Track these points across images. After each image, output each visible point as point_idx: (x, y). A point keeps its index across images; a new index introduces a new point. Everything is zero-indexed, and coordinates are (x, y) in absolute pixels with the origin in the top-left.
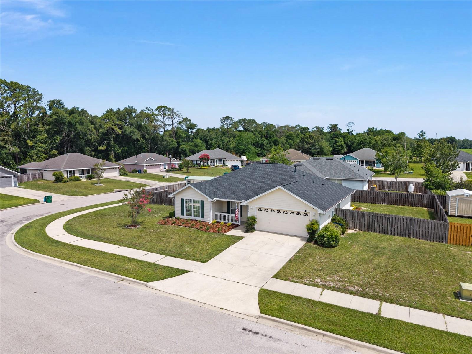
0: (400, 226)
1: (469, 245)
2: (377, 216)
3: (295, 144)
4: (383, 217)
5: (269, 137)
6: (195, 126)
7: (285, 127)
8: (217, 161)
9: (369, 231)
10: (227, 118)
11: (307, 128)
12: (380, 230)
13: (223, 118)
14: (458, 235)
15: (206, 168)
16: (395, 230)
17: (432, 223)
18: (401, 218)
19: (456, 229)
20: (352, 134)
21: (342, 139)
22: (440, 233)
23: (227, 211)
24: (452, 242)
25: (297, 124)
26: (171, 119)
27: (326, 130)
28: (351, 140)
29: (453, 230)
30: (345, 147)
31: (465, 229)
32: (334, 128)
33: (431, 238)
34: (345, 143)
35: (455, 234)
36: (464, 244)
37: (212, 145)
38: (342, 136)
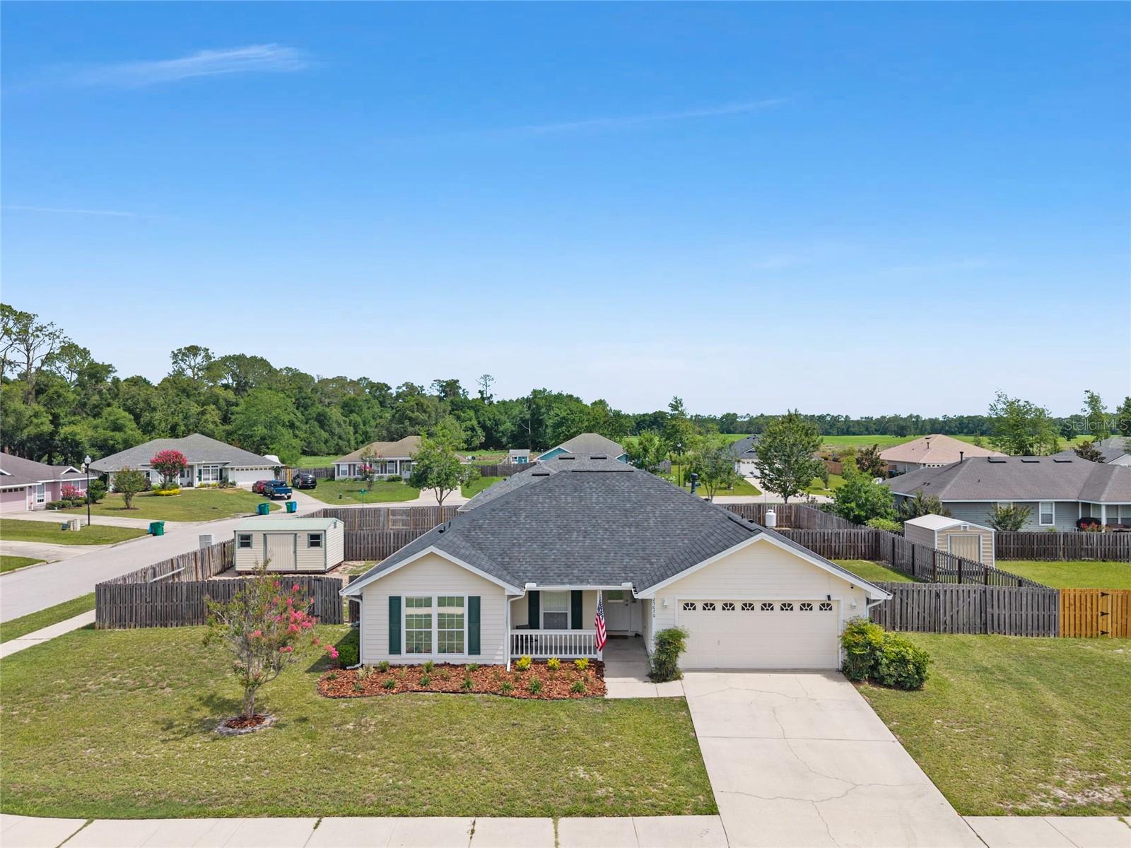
0: (962, 610)
1: (1097, 635)
2: (913, 591)
3: (379, 424)
4: (925, 591)
5: (302, 406)
6: (108, 369)
7: (333, 380)
8: (200, 472)
9: (894, 629)
10: (194, 350)
11: (386, 385)
12: (918, 624)
13: (180, 350)
14: (1078, 616)
15: (175, 494)
16: (952, 619)
17: (1027, 594)
18: (963, 591)
19: (1072, 602)
20: (491, 403)
21: (472, 413)
22: (1044, 615)
23: (527, 623)
24: (1067, 633)
25: (362, 377)
26: (22, 347)
27: (432, 391)
28: (491, 417)
29: (1067, 605)
30: (479, 431)
31: (1089, 599)
32: (450, 388)
33: (1027, 629)
34: (479, 423)
35: (1072, 613)
36: (1089, 635)
37: (154, 425)
38: (471, 408)
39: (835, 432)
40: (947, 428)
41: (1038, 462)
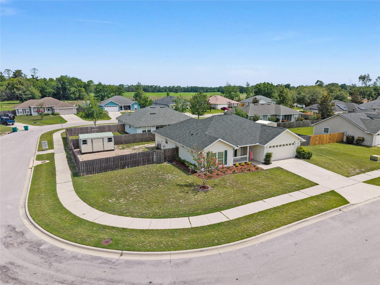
20: (38, 80)
32: (18, 73)
39: (156, 91)
40: (188, 90)
41: (258, 105)
